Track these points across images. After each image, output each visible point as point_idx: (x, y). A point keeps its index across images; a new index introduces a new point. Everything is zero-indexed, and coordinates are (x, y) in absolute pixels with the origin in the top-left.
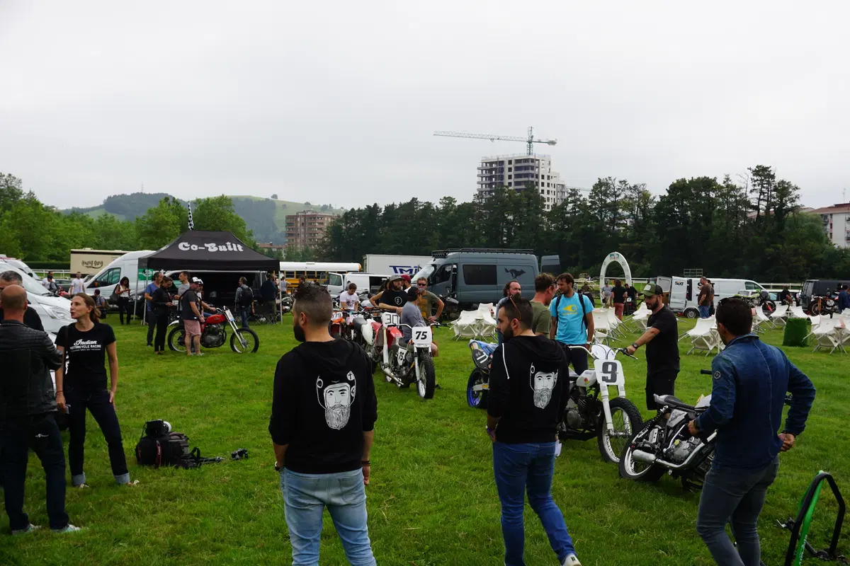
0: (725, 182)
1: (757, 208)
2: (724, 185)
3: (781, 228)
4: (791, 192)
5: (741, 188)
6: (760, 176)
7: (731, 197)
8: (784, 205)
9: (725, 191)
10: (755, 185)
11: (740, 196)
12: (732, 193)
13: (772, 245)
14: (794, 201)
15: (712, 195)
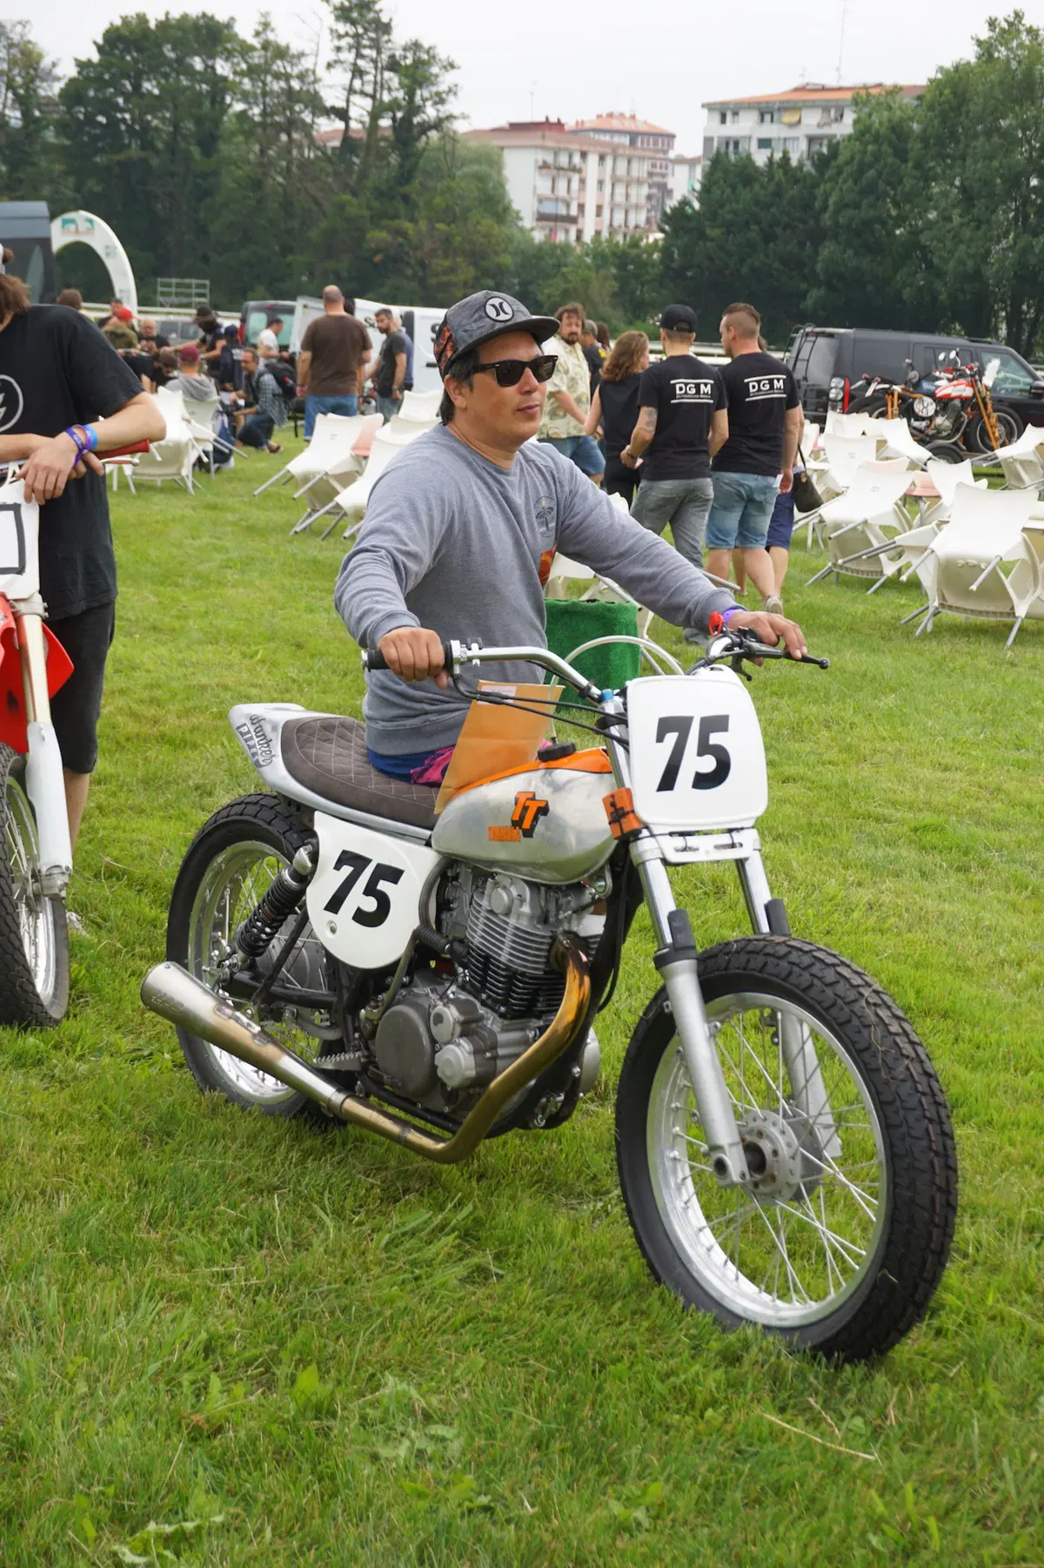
0: (257, 34)
1: (343, 114)
2: (256, 42)
3: (405, 176)
4: (437, 76)
5: (301, 55)
6: (354, 23)
7: (277, 76)
8: (418, 110)
9: (257, 58)
10: (339, 49)
11: (301, 77)
12: (279, 66)
13: (385, 222)
14: (442, 101)
15: (222, 68)
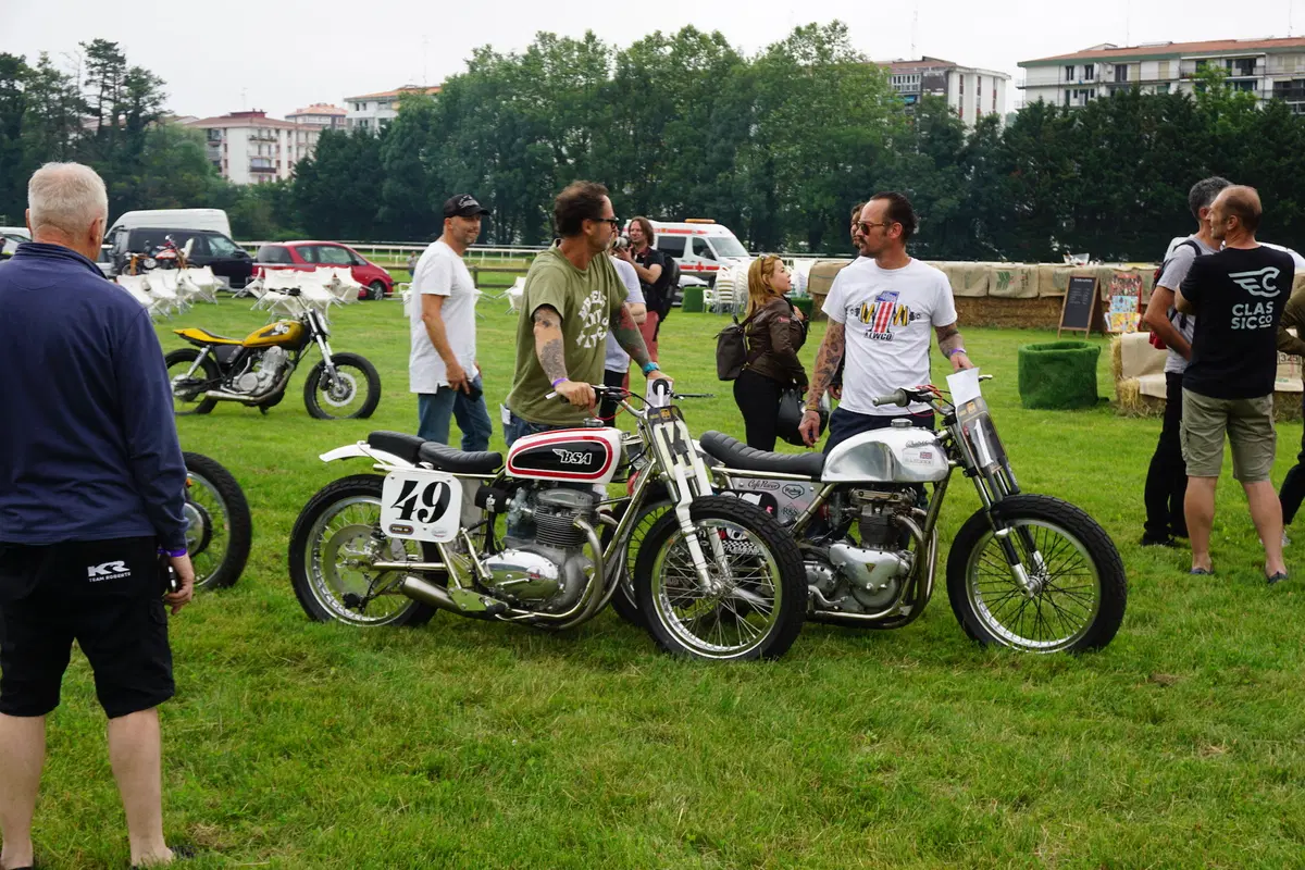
0: (40, 65)
1: (97, 112)
2: (39, 70)
3: (138, 149)
4: (151, 88)
5: (68, 77)
6: (100, 57)
7: (53, 91)
8: (141, 109)
9: (41, 80)
10: (92, 73)
11: (68, 90)
12: (54, 84)
13: (123, 177)
14: (157, 104)
15: (20, 86)
